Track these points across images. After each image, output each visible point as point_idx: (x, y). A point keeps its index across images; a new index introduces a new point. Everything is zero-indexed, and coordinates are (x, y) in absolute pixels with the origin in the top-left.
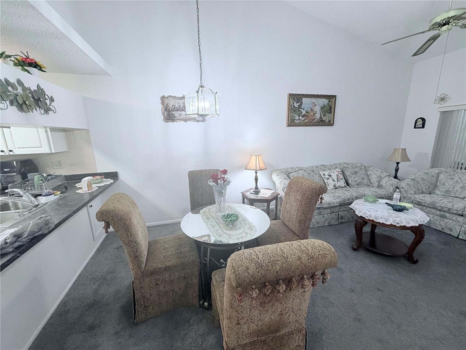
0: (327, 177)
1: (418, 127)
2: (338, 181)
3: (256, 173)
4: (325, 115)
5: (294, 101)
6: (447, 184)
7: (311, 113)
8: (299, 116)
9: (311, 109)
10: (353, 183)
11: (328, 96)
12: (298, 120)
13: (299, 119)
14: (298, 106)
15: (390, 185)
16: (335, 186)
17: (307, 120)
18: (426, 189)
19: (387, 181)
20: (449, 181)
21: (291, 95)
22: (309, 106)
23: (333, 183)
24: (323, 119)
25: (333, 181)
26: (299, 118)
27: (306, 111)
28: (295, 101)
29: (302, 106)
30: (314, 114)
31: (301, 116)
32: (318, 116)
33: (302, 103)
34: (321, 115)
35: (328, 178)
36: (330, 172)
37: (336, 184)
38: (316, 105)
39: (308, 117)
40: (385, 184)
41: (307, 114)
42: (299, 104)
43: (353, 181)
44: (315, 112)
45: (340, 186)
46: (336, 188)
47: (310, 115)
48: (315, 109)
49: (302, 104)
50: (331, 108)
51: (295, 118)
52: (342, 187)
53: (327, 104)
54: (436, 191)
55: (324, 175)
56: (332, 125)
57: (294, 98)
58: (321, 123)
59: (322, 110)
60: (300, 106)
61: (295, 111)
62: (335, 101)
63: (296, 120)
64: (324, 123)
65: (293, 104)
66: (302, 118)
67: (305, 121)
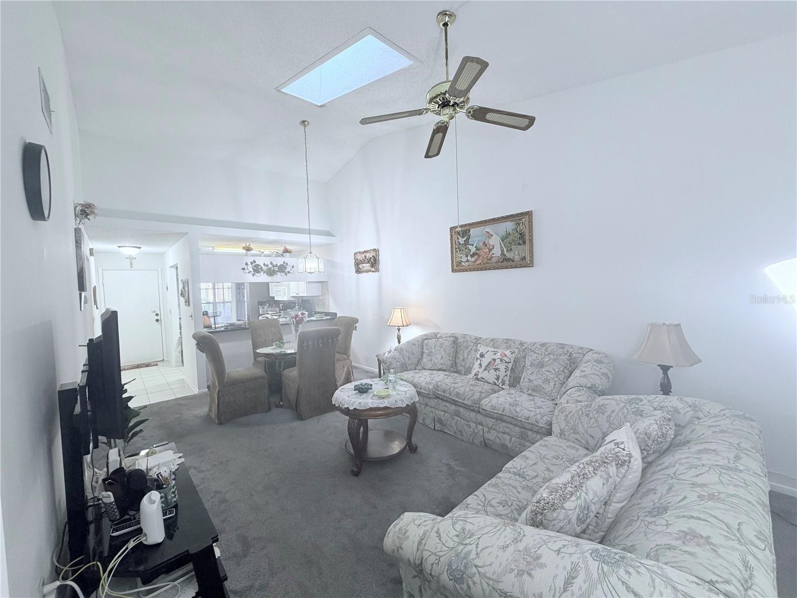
2: (485, 370)
4: (511, 249)
5: (458, 236)
7: (484, 249)
9: (484, 243)
10: (524, 384)
12: (466, 262)
14: (464, 242)
17: (480, 261)
24: (509, 257)
26: (468, 259)
28: (460, 236)
30: (490, 250)
31: (469, 255)
32: (497, 252)
33: (470, 236)
34: (502, 251)
39: (480, 256)
41: (478, 252)
42: (465, 238)
44: (491, 247)
47: (483, 252)
48: (490, 241)
51: (462, 260)
53: (514, 229)
56: (530, 265)
58: (505, 263)
59: (503, 241)
60: (467, 242)
61: (460, 250)
62: (530, 221)
63: (463, 262)
64: (511, 263)
65: (457, 240)
66: (472, 258)
67: (477, 263)
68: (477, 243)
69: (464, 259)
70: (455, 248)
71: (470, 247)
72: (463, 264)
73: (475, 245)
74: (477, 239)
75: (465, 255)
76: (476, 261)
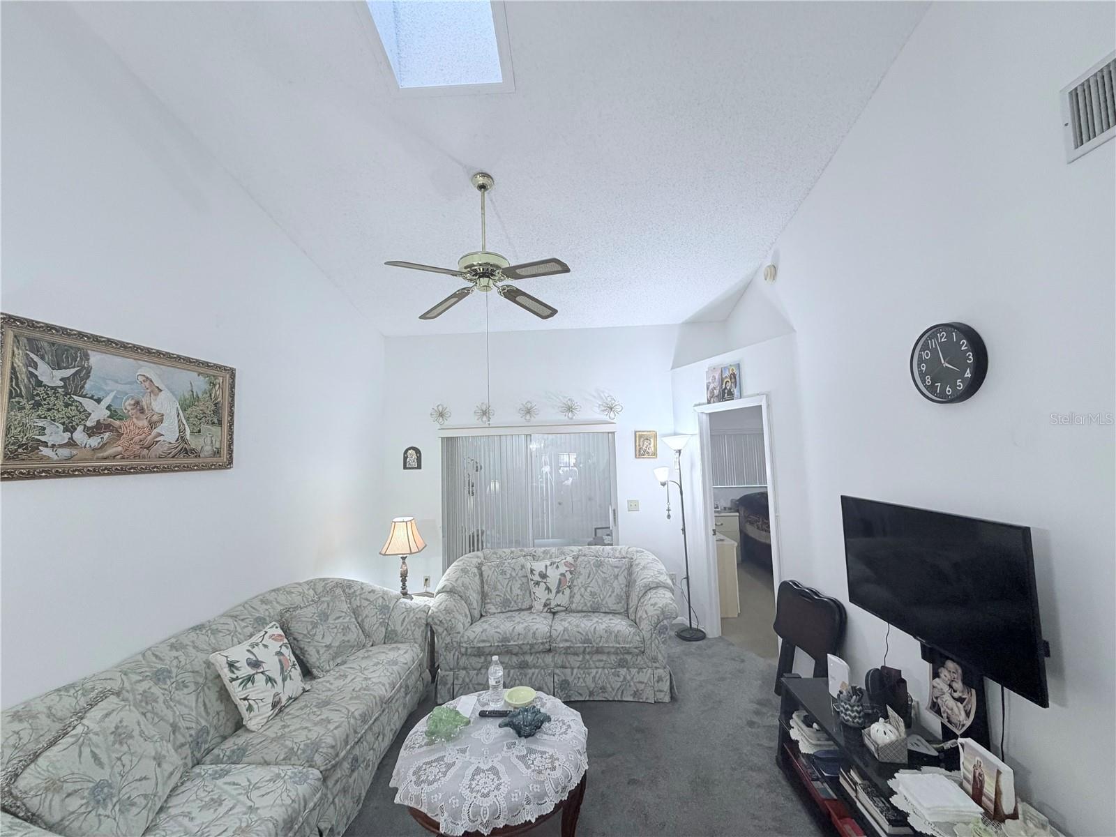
1: (410, 466)
2: (284, 680)
4: (199, 431)
5: (32, 355)
7: (137, 418)
8: (69, 429)
9: (137, 403)
11: (207, 365)
12: (61, 446)
13: (71, 444)
14: (60, 383)
16: (278, 702)
17: (120, 449)
21: (12, 323)
22: (127, 388)
23: (269, 693)
24: (193, 446)
25: (269, 684)
26: (71, 438)
27: (108, 408)
28: (42, 358)
29: (88, 384)
30: (153, 425)
31: (80, 428)
33: (89, 371)
34: (182, 431)
36: (253, 647)
37: (281, 694)
38: (161, 391)
39: (120, 435)
41: (116, 423)
42: (68, 373)
43: (320, 653)
44: (155, 418)
45: (291, 697)
46: (279, 708)
47: (132, 427)
48: (153, 403)
49: (87, 376)
50: (217, 406)
51: (42, 438)
59: (184, 410)
60: (74, 385)
61: (40, 405)
62: (232, 387)
63: (47, 446)
64: (196, 461)
65: (26, 366)
66: (90, 436)
67: (105, 454)
68: (115, 397)
69: (55, 434)
71: (88, 404)
72: (45, 451)
73: (105, 403)
74: (120, 387)
75: (63, 424)
76: (103, 447)
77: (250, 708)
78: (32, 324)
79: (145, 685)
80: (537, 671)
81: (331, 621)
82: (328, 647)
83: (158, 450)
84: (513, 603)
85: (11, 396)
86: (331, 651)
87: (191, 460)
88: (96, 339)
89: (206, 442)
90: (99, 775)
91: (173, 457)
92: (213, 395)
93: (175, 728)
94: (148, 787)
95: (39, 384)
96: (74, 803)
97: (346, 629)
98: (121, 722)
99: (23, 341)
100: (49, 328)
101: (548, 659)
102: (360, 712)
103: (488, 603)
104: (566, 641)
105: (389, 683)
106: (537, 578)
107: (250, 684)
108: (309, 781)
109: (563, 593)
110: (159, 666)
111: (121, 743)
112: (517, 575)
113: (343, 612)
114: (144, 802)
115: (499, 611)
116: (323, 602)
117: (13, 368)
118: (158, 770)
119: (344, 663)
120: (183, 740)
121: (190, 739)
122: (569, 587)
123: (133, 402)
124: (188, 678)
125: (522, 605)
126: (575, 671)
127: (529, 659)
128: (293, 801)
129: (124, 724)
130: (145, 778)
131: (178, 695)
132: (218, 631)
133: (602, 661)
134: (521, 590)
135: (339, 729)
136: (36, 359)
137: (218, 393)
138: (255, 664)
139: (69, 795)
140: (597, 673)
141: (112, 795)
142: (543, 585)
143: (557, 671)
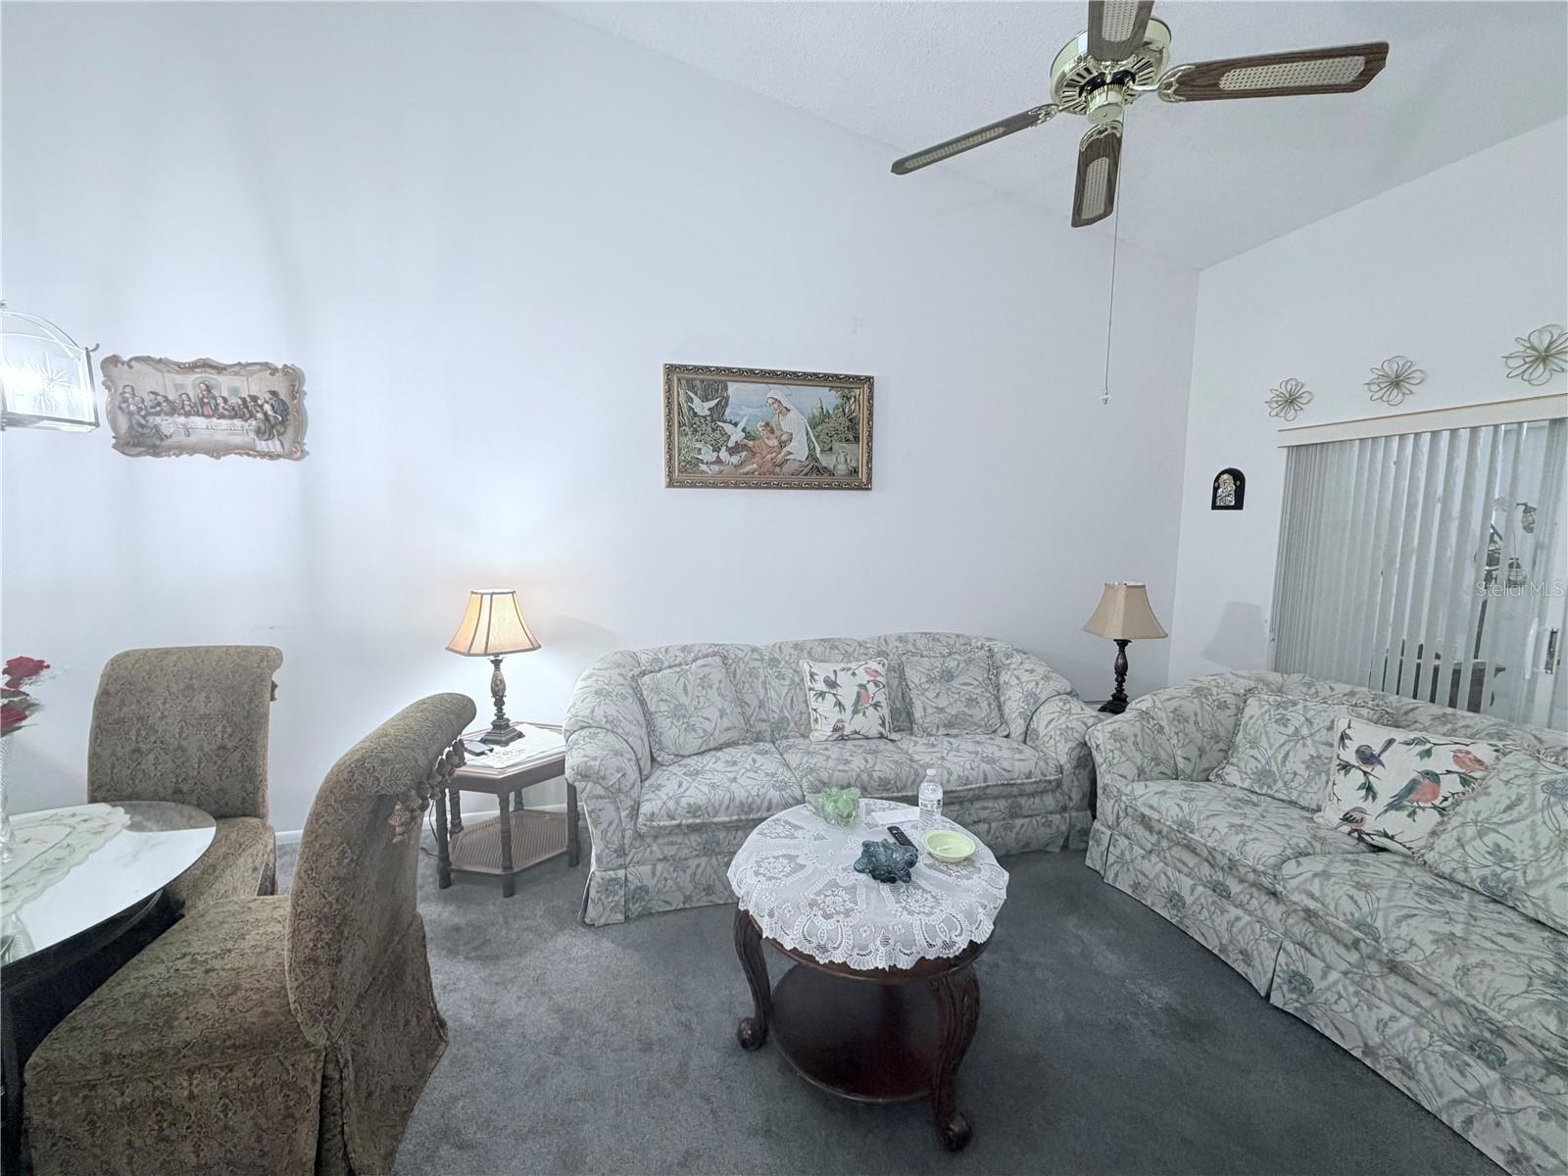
0: (821, 686)
1: (1222, 504)
2: (855, 712)
3: (497, 663)
4: (831, 449)
5: (689, 393)
6: (1266, 745)
7: (768, 438)
8: (717, 449)
9: (767, 424)
10: (928, 720)
11: (837, 377)
12: (712, 463)
13: (719, 461)
14: (708, 413)
15: (1059, 732)
16: (840, 729)
17: (755, 466)
18: (1187, 759)
19: (1052, 716)
20: (1273, 728)
21: (671, 369)
23: (834, 716)
24: (824, 464)
25: (837, 708)
26: (718, 457)
27: (744, 430)
28: (696, 395)
29: (728, 411)
30: (782, 445)
31: (724, 449)
32: (798, 450)
33: (727, 399)
34: (812, 449)
35: (822, 694)
36: (843, 669)
37: (846, 724)
38: (789, 410)
39: (754, 454)
40: (1046, 728)
41: (751, 443)
42: (712, 403)
43: (929, 711)
44: (784, 438)
45: (858, 733)
46: (840, 735)
47: (764, 447)
48: (782, 423)
49: (727, 404)
50: (853, 423)
51: (700, 457)
52: (867, 738)
53: (837, 407)
54: (1229, 769)
55: (812, 675)
56: (865, 486)
57: (693, 380)
58: (815, 476)
59: (813, 428)
60: (717, 413)
61: (697, 431)
62: (871, 398)
63: (703, 463)
64: (829, 479)
65: (686, 402)
66: (731, 455)
67: (746, 470)
68: (748, 420)
69: (708, 455)
70: (680, 423)
71: (728, 428)
72: (703, 467)
73: (741, 425)
74: (750, 410)
75: (712, 445)
76: (742, 464)
77: (816, 720)
78: (685, 368)
79: (757, 664)
80: (1247, 918)
81: (955, 683)
82: (941, 710)
83: (788, 468)
84: (1280, 784)
85: (680, 427)
86: (941, 715)
87: (825, 478)
88: (729, 371)
89: (836, 461)
90: (684, 700)
91: (806, 475)
92: (847, 411)
93: (762, 705)
94: (709, 726)
95: (695, 414)
96: (663, 707)
97: (971, 701)
98: (709, 674)
99: (684, 382)
100: (696, 369)
101: (1274, 911)
102: (882, 775)
103: (1232, 764)
104: (1312, 896)
105: (959, 776)
106: (1350, 756)
107: (820, 699)
108: (783, 793)
109: (1412, 814)
110: (776, 656)
111: (703, 688)
112: (1311, 735)
113: (975, 679)
114: (702, 734)
115: (1246, 784)
116: (955, 659)
117: (679, 404)
118: (719, 720)
119: (956, 736)
120: (764, 717)
121: (772, 721)
122: (1442, 811)
123: (763, 424)
124: (789, 674)
125: (1299, 796)
126: (1333, 976)
127: (1235, 888)
128: (758, 795)
129: (710, 677)
130: (709, 720)
131: (775, 682)
132: (837, 647)
133: (1417, 1004)
134: (1308, 767)
135: (843, 774)
136: (692, 395)
137: (853, 407)
138: (832, 684)
139: (662, 700)
140: (1392, 1018)
141: (684, 716)
142: (1357, 777)
143: (1290, 947)
